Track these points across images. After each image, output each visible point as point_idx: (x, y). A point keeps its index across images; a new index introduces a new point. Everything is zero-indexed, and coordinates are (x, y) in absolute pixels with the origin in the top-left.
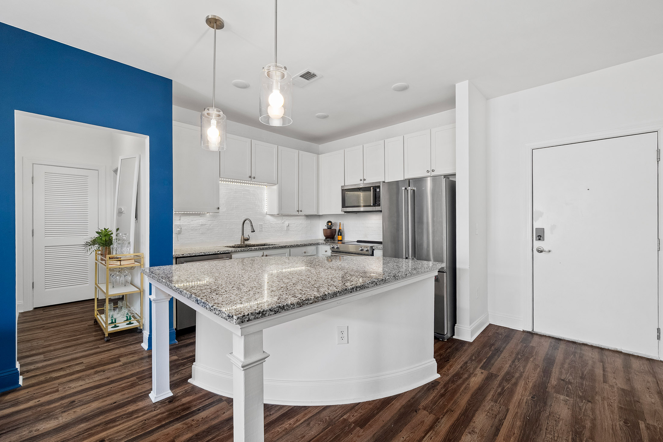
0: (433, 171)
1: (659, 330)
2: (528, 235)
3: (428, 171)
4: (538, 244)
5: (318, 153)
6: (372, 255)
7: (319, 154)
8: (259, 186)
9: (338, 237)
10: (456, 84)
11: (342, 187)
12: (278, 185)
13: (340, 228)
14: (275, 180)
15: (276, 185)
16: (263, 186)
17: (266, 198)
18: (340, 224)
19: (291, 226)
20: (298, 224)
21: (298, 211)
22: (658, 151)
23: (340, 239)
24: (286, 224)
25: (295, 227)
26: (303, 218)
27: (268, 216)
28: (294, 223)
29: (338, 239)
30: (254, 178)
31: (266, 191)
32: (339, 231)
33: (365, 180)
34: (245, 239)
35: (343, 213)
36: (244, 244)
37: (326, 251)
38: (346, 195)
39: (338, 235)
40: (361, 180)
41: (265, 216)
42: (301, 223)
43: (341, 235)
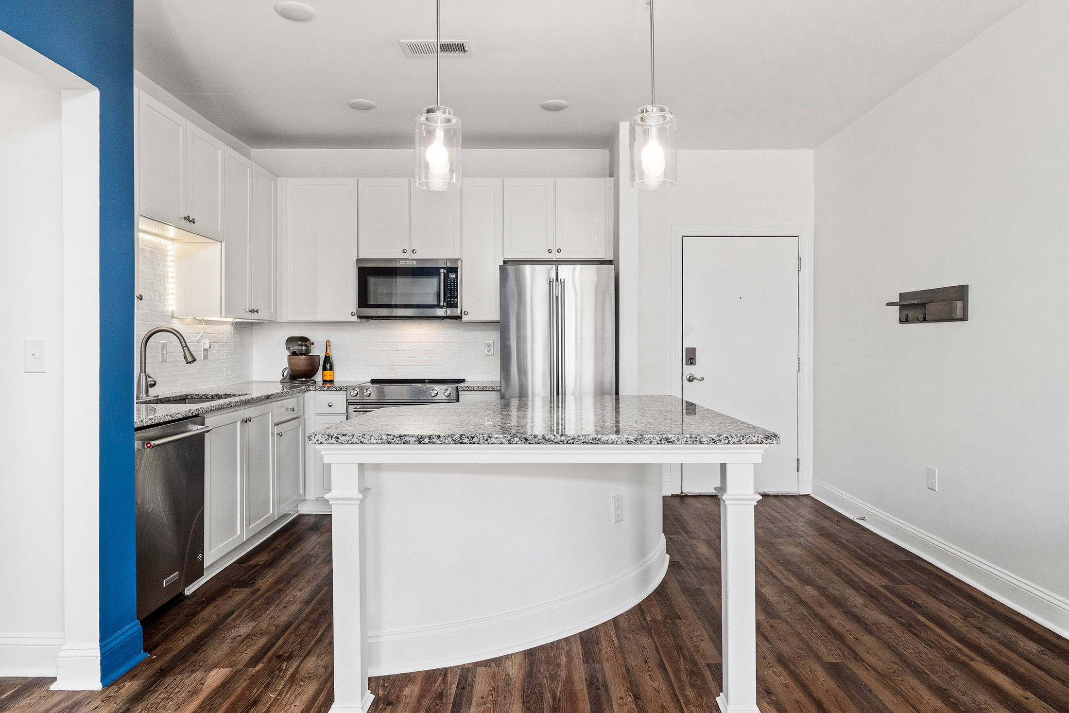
0: (559, 251)
1: (798, 460)
2: (677, 356)
3: (550, 251)
4: (689, 370)
5: (275, 174)
6: (457, 401)
7: (278, 176)
8: (160, 239)
9: (324, 374)
10: (620, 123)
11: (359, 260)
12: (223, 244)
13: (328, 352)
14: (220, 230)
15: (220, 243)
16: (166, 241)
17: (171, 275)
18: (328, 345)
19: (212, 350)
20: (220, 345)
21: (252, 311)
22: (799, 259)
23: (328, 379)
24: (204, 343)
25: (217, 353)
26: (229, 328)
27: (175, 320)
28: (215, 342)
29: (325, 379)
30: (194, 223)
31: (171, 255)
32: (327, 359)
33: (415, 251)
34: (149, 383)
35: (355, 318)
36: (148, 396)
37: (331, 404)
38: (369, 280)
39: (325, 369)
40: (405, 251)
41: (169, 322)
42: (225, 343)
43: (331, 369)
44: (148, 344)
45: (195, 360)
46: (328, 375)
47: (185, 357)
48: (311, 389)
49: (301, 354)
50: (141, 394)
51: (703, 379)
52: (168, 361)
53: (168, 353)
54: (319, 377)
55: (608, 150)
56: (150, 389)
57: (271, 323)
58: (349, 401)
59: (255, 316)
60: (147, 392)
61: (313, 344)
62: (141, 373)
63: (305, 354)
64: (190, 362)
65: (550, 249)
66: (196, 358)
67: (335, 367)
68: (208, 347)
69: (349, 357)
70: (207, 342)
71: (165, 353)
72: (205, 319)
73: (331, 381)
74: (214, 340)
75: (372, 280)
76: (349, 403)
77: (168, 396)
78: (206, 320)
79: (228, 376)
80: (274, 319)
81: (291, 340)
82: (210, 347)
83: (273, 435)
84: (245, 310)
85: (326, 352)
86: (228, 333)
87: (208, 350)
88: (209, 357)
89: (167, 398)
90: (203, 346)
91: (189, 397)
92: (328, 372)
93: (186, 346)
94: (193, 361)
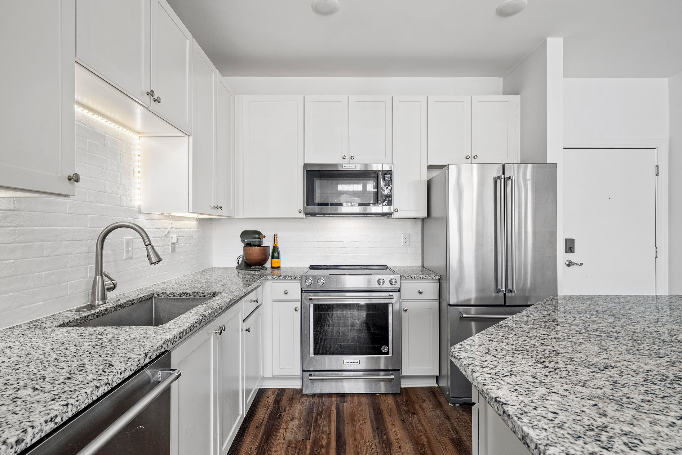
0: (476, 157)
8: (125, 130)
9: (273, 261)
10: (547, 38)
11: (306, 165)
12: (191, 138)
13: (276, 243)
14: (187, 122)
15: (188, 137)
16: (132, 133)
17: (137, 169)
18: (275, 237)
19: (179, 244)
20: (187, 238)
21: (216, 208)
22: (657, 166)
23: (276, 266)
24: (172, 238)
25: (183, 246)
26: (194, 224)
27: (141, 216)
28: (182, 236)
29: (273, 266)
30: (159, 102)
31: (138, 150)
32: (275, 249)
33: (353, 158)
34: (106, 287)
35: (302, 215)
36: (105, 303)
37: (286, 292)
38: (315, 182)
39: (273, 257)
40: (345, 158)
41: (135, 217)
42: (191, 236)
43: (278, 258)
44: (106, 240)
45: (160, 260)
46: (276, 263)
47: (149, 256)
48: (269, 278)
49: (255, 246)
50: (97, 302)
51: (581, 264)
52: (134, 258)
53: (134, 249)
54: (268, 265)
55: (502, 79)
56: (109, 294)
57: (230, 218)
58: (303, 289)
59: (219, 212)
60: (104, 298)
61: (265, 237)
62: (96, 276)
63: (259, 246)
64: (154, 263)
65: (468, 156)
66: (161, 257)
67: (282, 256)
68: (176, 241)
69: (291, 248)
70: (175, 236)
71: (130, 249)
72: (172, 215)
73: (279, 268)
74: (181, 234)
75: (317, 183)
76: (303, 290)
77: (131, 299)
78: (174, 216)
79: (193, 265)
80: (232, 215)
81: (245, 234)
82: (177, 241)
83: (242, 330)
84: (210, 206)
85: (274, 243)
86: (192, 228)
87: (176, 244)
88: (177, 250)
89: (129, 301)
90: (171, 240)
91: (155, 296)
92: (275, 261)
93: (150, 244)
94: (158, 262)
